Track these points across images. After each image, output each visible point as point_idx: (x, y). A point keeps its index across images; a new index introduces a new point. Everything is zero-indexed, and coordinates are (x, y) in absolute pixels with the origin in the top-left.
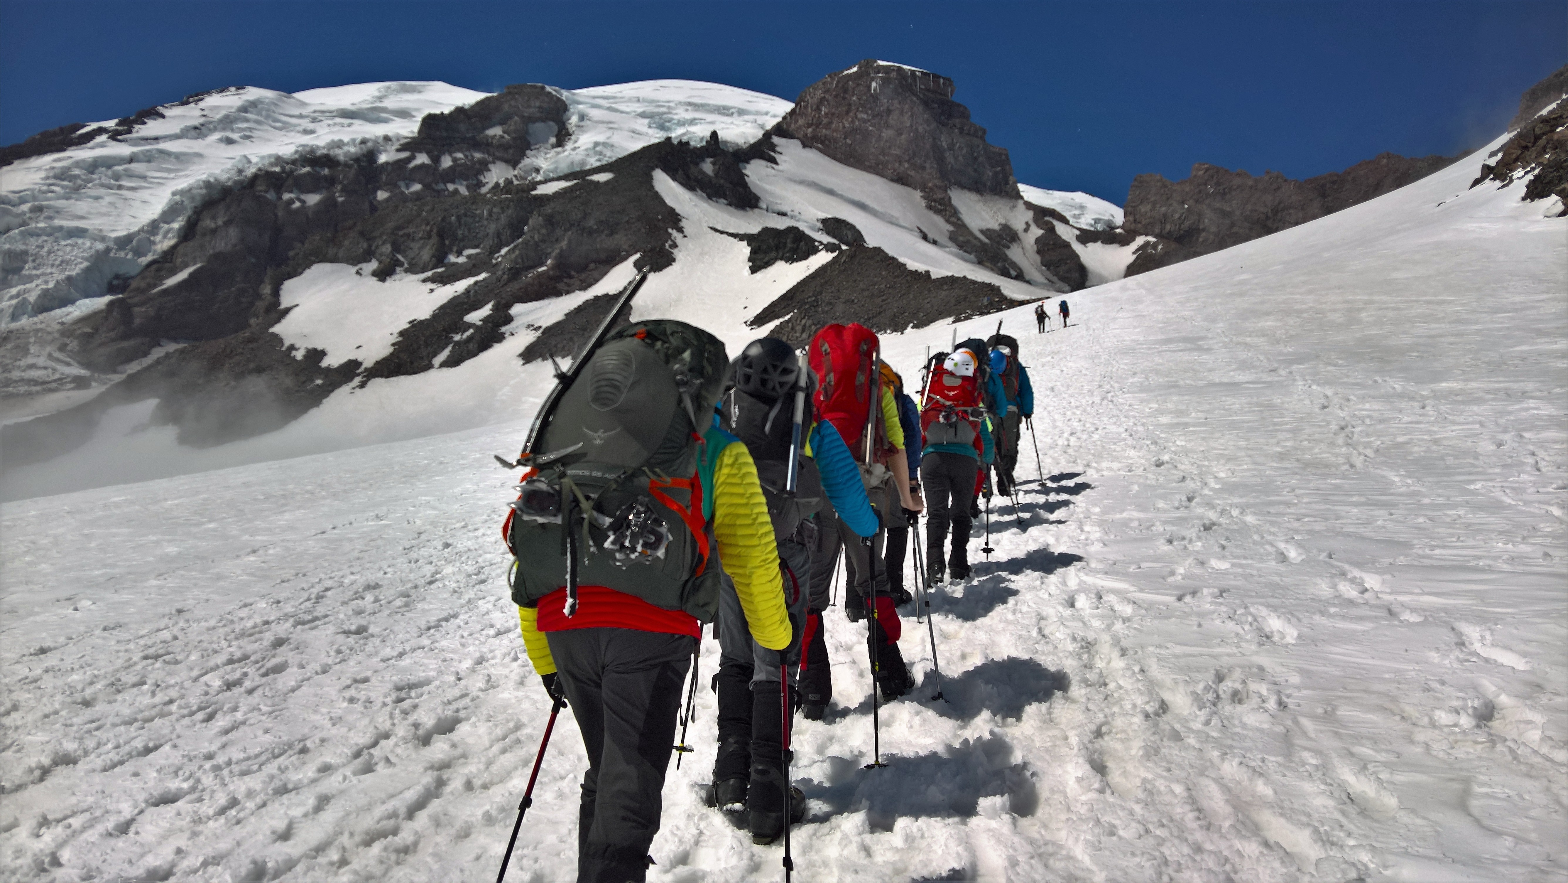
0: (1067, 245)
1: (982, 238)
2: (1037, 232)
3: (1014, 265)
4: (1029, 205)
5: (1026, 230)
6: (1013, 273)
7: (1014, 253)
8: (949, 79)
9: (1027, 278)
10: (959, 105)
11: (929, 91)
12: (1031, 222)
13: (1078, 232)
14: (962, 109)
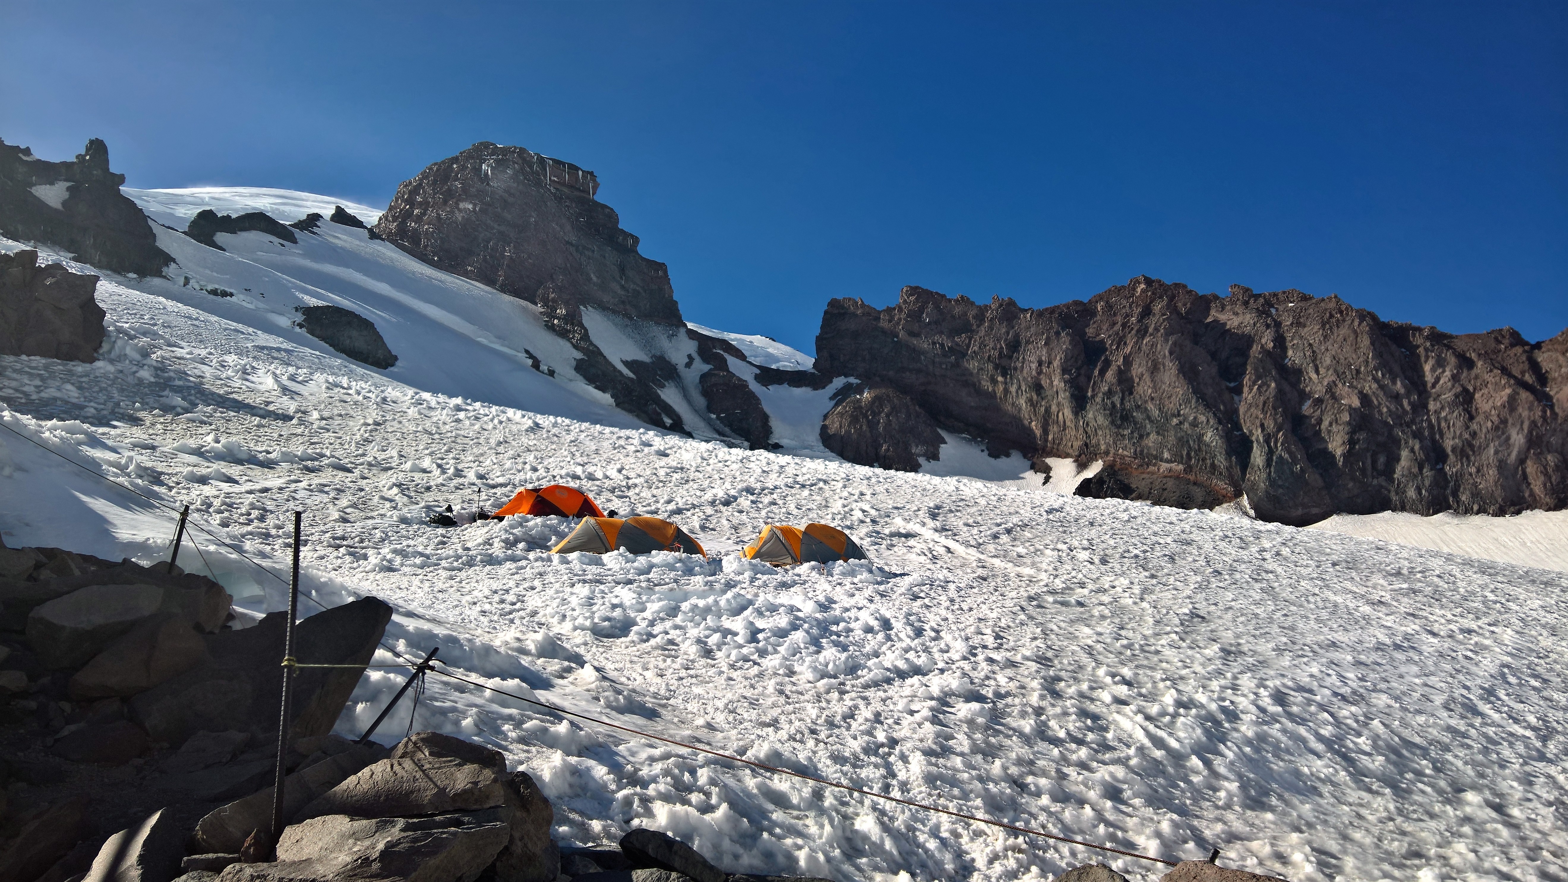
0: (743, 385)
1: (626, 371)
2: (701, 367)
3: (669, 410)
4: (692, 334)
5: (688, 365)
6: (668, 421)
7: (670, 395)
8: (592, 173)
9: (687, 428)
10: (604, 207)
11: (563, 184)
12: (695, 355)
13: (758, 371)
14: (607, 210)
